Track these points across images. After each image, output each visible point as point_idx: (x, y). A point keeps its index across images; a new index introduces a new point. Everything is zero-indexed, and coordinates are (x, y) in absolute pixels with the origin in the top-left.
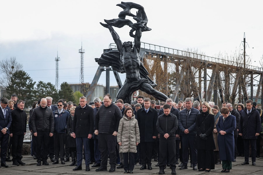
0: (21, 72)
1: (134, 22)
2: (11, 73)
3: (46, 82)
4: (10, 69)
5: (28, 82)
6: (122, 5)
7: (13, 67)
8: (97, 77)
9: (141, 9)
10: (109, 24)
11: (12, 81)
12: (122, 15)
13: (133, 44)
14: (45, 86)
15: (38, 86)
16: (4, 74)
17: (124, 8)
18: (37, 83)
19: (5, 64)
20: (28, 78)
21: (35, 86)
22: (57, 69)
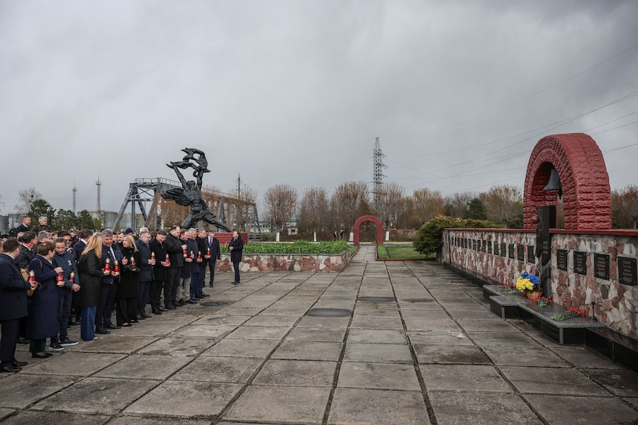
0: (41, 201)
1: (197, 165)
2: (30, 201)
3: (66, 209)
4: (29, 198)
5: (48, 209)
6: (186, 151)
7: (32, 196)
8: (124, 207)
9: (202, 154)
10: (174, 166)
11: (32, 208)
12: (186, 159)
13: (196, 183)
14: (65, 213)
15: (59, 213)
16: (24, 202)
17: (187, 153)
18: (58, 210)
19: (24, 193)
20: (48, 206)
21: (56, 213)
22: (74, 198)
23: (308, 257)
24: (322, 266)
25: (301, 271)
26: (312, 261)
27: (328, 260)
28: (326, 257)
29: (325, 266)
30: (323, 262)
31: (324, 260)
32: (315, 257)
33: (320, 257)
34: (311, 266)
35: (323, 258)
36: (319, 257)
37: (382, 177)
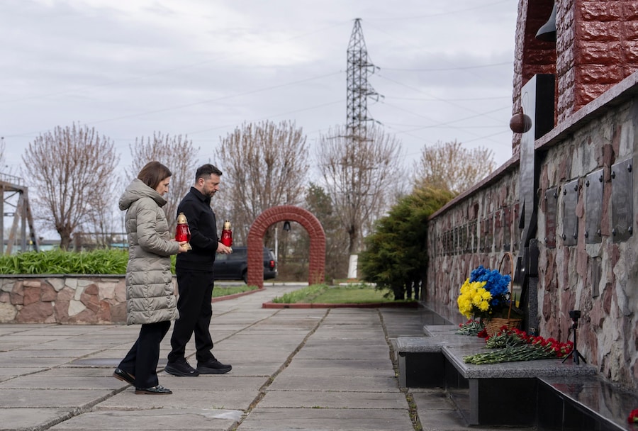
23: (36, 284)
24: (75, 308)
25: (17, 320)
26: (50, 294)
27: (93, 291)
28: (87, 283)
29: (83, 308)
30: (78, 297)
31: (80, 290)
32: (57, 284)
33: (71, 283)
34: (43, 307)
35: (77, 286)
36: (68, 281)
37: (369, 123)
